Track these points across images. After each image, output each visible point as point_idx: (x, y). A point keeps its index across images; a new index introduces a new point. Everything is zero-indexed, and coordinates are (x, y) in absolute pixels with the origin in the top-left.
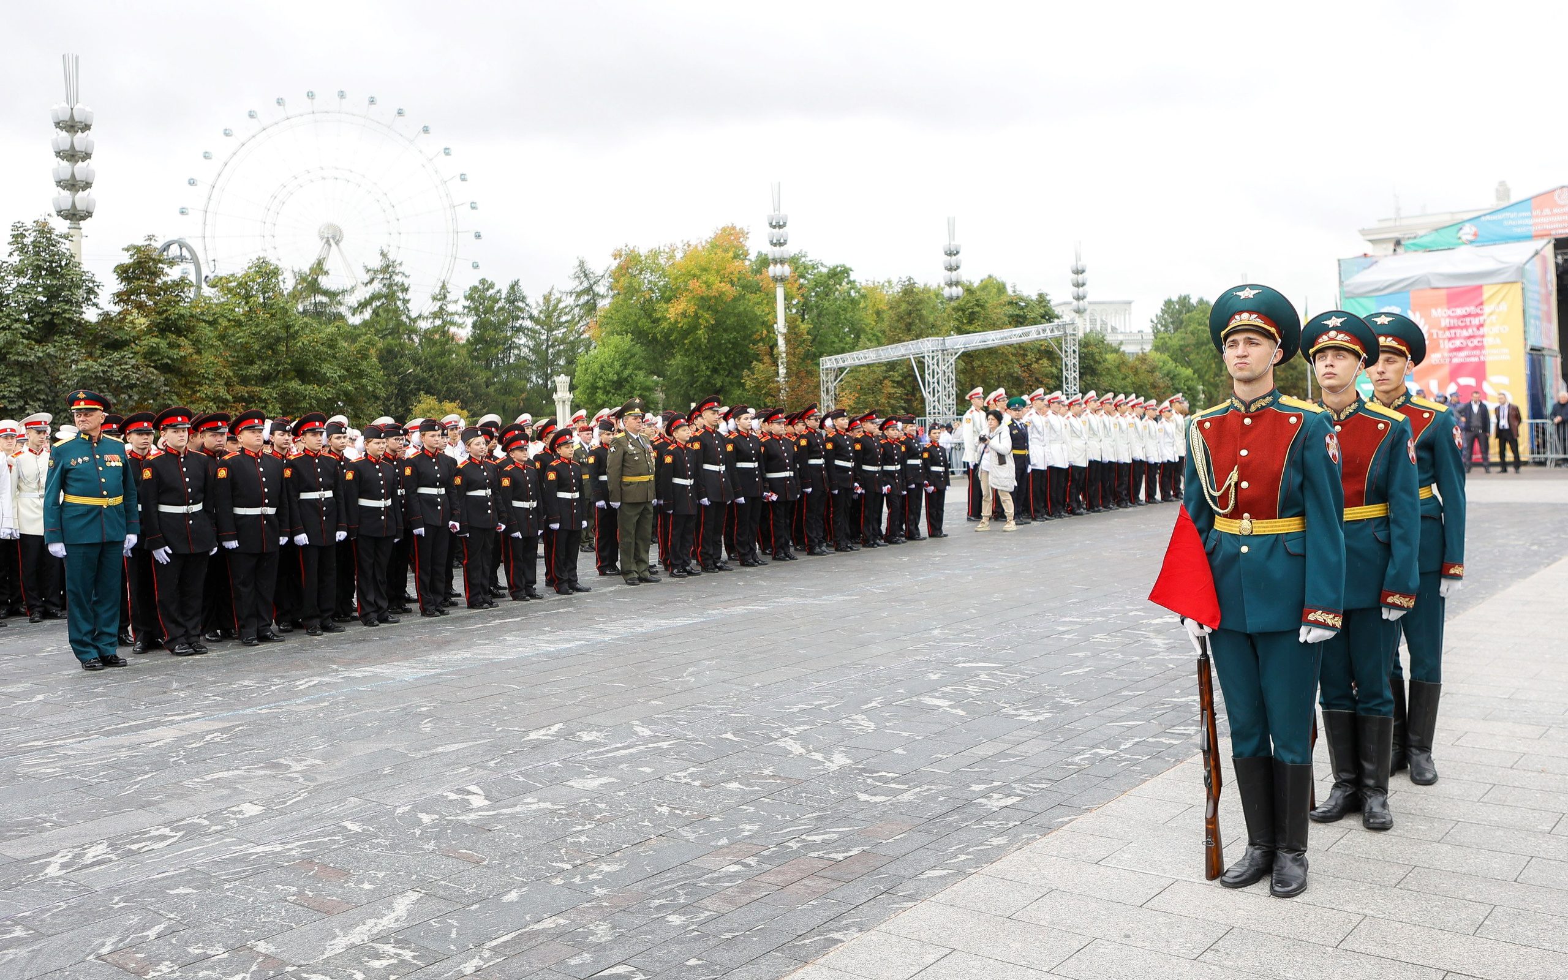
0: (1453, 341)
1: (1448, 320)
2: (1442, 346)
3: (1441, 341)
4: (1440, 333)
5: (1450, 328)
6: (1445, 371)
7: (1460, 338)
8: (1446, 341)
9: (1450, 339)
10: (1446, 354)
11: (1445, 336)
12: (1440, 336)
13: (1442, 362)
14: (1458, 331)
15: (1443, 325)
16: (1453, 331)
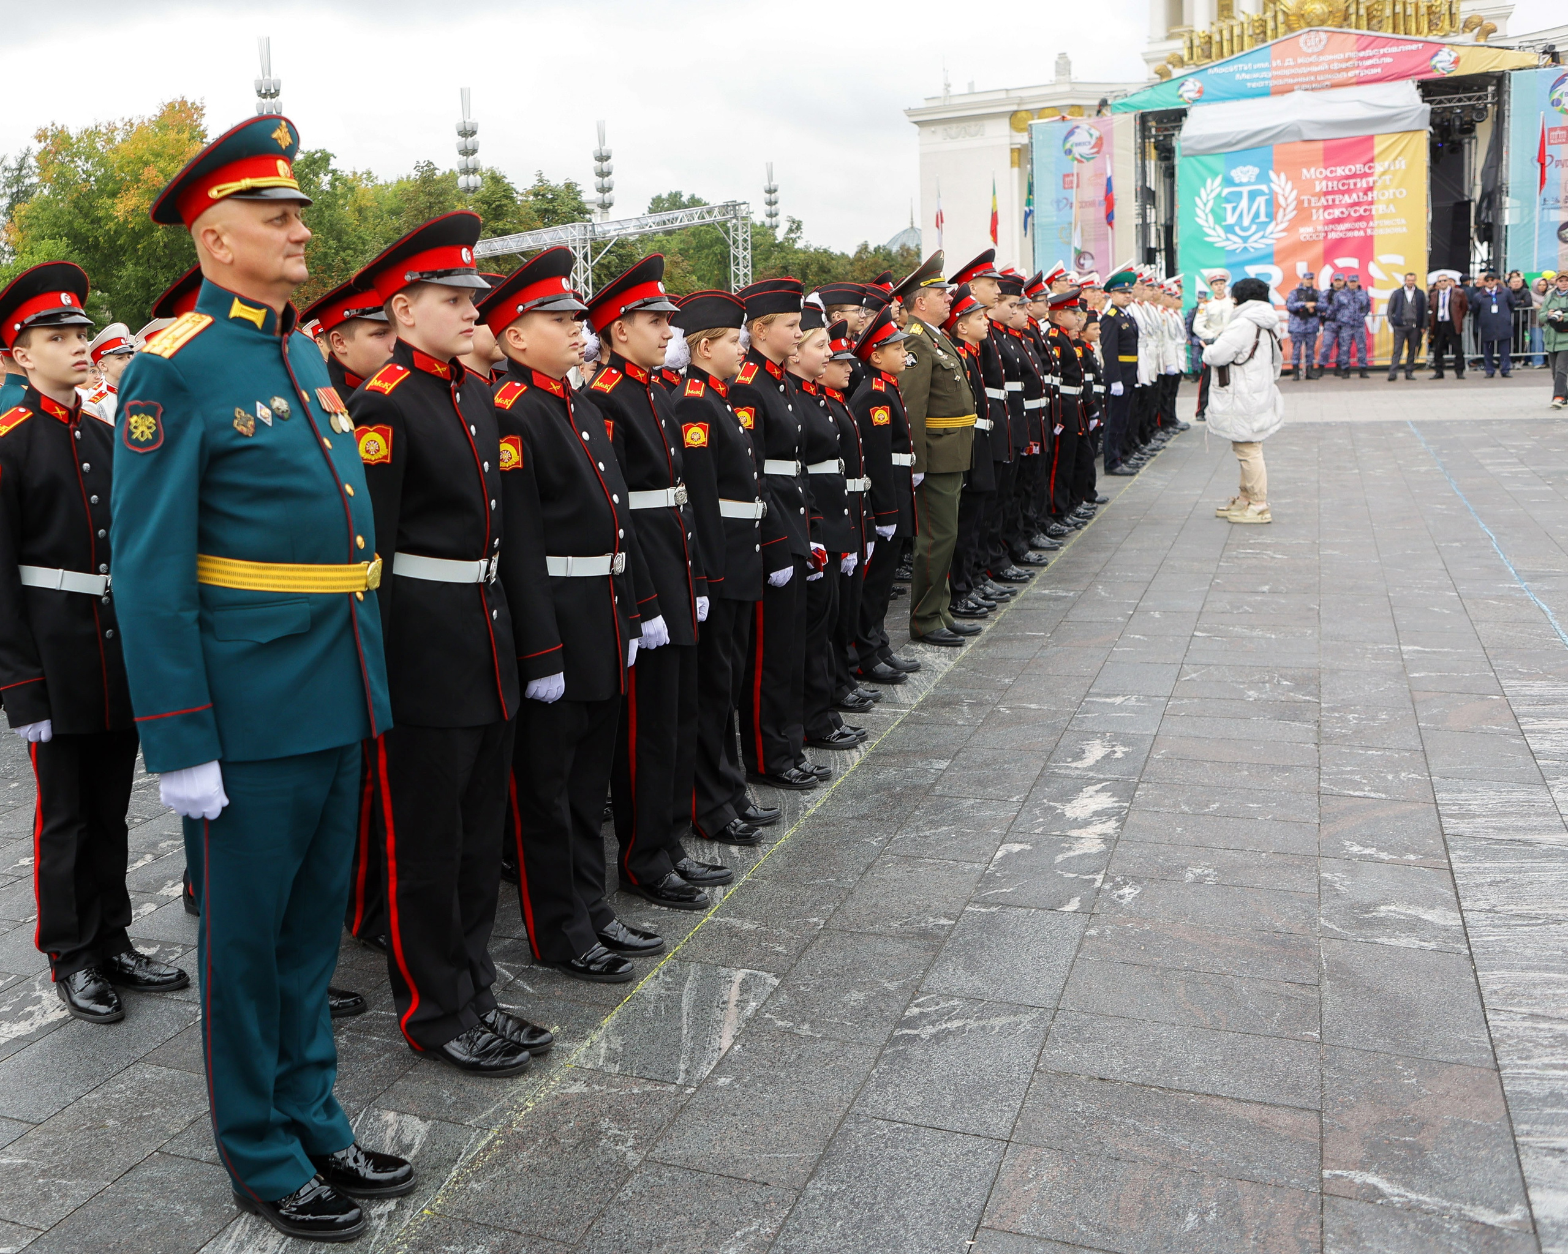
0: (1331, 211)
1: (1324, 183)
2: (1314, 217)
3: (1314, 211)
4: (1313, 200)
5: (1327, 193)
6: (1319, 249)
7: (1338, 206)
8: (1321, 211)
9: (1326, 208)
10: (1320, 228)
11: (1319, 204)
12: (1313, 205)
13: (1314, 238)
14: (1338, 197)
15: (1318, 189)
16: (1330, 198)
